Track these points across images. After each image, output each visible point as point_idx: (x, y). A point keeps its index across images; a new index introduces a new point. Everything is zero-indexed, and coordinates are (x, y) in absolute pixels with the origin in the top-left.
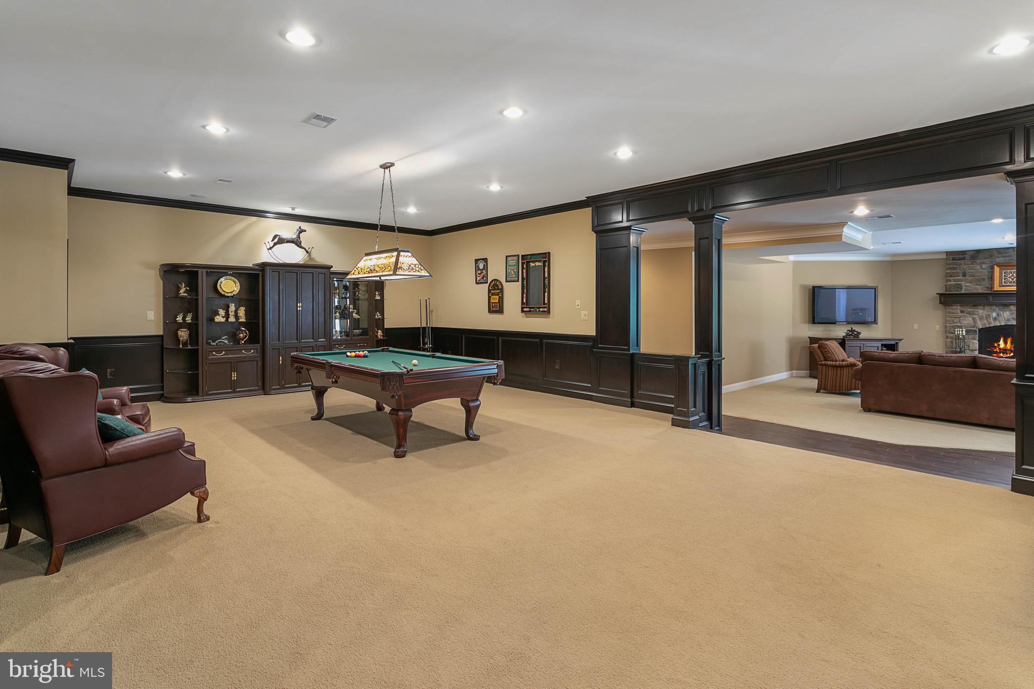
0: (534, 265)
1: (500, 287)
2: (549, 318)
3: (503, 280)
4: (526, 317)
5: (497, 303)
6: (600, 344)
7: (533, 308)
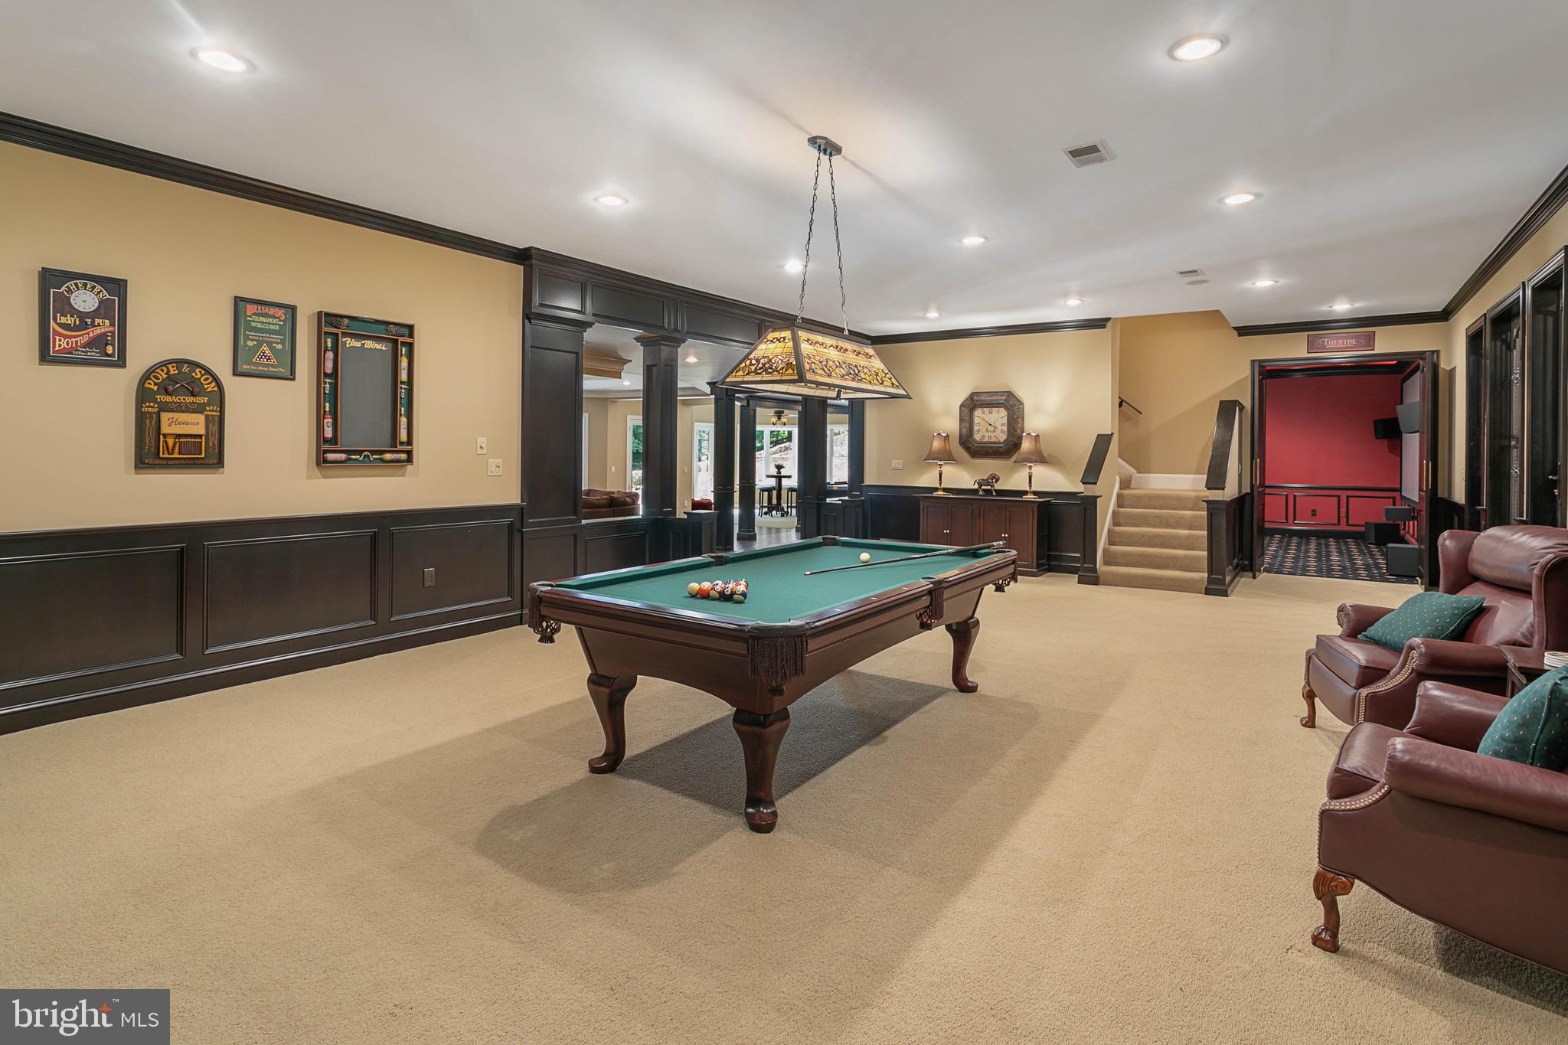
0: (358, 344)
1: (211, 387)
2: (404, 475)
3: (223, 369)
4: (324, 478)
5: (200, 436)
6: (531, 519)
7: (360, 452)
